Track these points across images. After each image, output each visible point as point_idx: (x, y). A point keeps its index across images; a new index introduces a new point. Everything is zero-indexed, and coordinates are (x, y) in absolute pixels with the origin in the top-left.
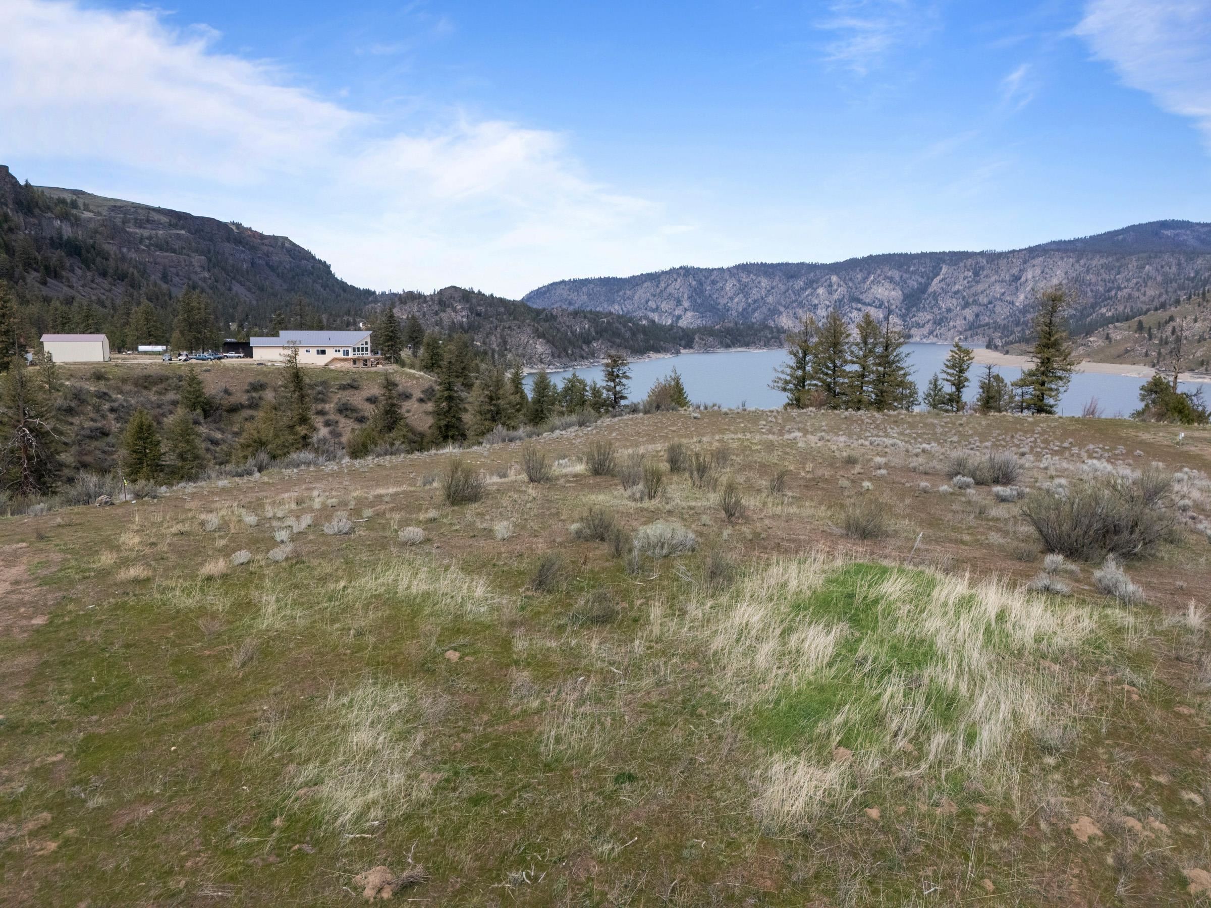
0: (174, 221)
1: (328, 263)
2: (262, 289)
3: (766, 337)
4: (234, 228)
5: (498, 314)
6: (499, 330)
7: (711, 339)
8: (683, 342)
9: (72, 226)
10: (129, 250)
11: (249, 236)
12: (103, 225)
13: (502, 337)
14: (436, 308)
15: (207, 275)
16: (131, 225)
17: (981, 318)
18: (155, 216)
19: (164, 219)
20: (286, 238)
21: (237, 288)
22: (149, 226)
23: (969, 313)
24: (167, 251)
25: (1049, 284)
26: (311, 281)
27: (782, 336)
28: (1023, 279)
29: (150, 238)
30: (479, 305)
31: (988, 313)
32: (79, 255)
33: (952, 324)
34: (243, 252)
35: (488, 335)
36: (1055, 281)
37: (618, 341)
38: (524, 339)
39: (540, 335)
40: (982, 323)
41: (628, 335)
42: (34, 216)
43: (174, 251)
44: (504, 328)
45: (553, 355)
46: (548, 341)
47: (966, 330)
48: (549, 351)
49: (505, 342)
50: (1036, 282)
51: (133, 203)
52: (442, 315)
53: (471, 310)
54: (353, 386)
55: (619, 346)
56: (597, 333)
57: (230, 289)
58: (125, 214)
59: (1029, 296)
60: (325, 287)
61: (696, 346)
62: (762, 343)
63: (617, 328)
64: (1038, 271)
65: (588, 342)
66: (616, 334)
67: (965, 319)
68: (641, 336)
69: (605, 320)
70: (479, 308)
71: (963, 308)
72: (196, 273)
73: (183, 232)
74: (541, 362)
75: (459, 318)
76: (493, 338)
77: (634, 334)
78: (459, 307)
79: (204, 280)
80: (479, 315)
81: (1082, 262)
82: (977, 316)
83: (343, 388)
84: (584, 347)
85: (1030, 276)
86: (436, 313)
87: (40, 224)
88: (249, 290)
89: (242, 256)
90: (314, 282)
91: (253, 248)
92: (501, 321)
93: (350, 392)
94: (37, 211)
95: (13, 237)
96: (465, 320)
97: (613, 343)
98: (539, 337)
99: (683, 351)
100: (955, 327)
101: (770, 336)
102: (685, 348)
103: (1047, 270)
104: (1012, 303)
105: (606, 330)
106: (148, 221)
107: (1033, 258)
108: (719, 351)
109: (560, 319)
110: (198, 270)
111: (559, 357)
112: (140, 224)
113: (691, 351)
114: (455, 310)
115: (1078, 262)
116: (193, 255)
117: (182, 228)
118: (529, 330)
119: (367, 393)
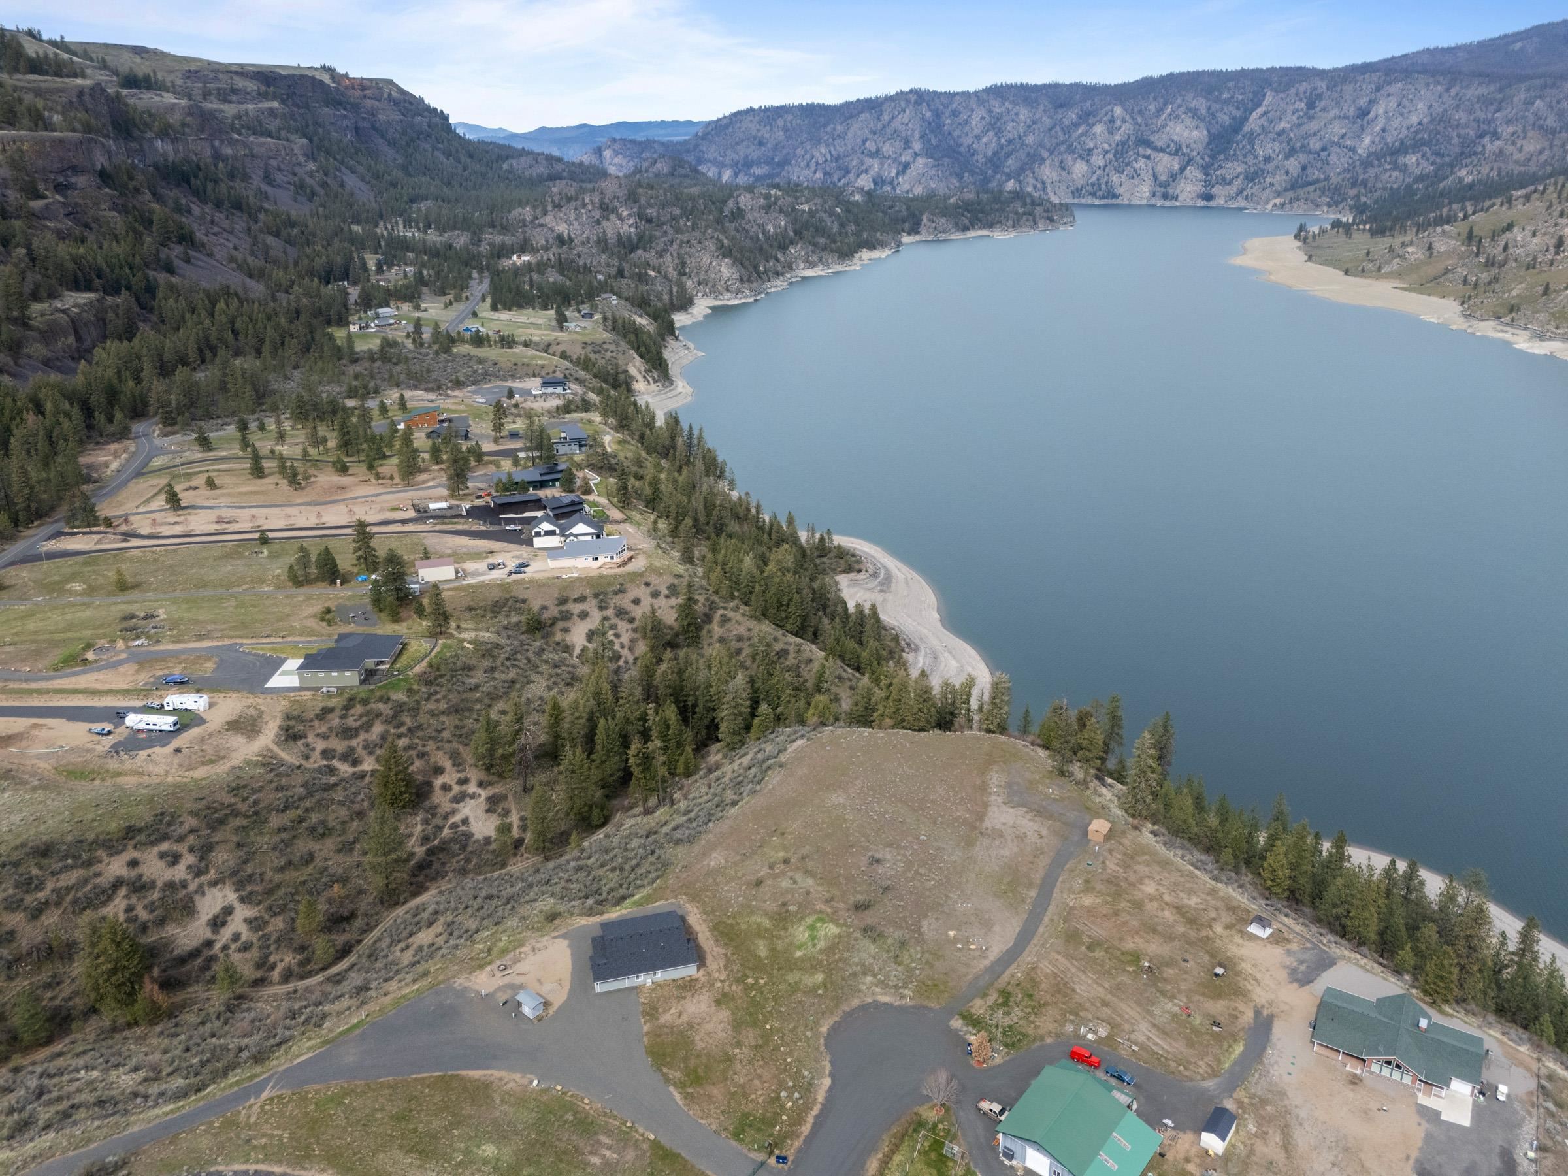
0: (263, 88)
1: (445, 112)
2: (377, 176)
3: (1016, 213)
4: (326, 79)
5: (674, 218)
6: (675, 246)
7: (943, 220)
8: (907, 226)
9: (173, 142)
10: (222, 142)
11: (347, 87)
12: (190, 114)
13: (679, 256)
14: (597, 214)
15: (312, 166)
16: (212, 98)
17: (1309, 171)
18: (240, 83)
19: (251, 86)
20: (390, 82)
21: (351, 181)
22: (234, 98)
23: (1293, 165)
24: (262, 134)
25: (1406, 123)
26: (427, 146)
27: (1038, 210)
28: (1372, 115)
29: (239, 117)
30: (652, 206)
31: (1319, 165)
32: (188, 182)
33: (1268, 180)
34: (345, 117)
35: (660, 255)
36: (1414, 119)
37: (822, 241)
38: (706, 259)
39: (725, 252)
40: (1310, 179)
41: (835, 228)
42: (134, 139)
43: (270, 135)
44: (682, 242)
45: (741, 280)
46: (735, 260)
47: (1286, 190)
48: (736, 276)
49: (684, 264)
50: (1388, 119)
51: (210, 63)
52: (605, 223)
53: (641, 216)
54: (621, 591)
55: (824, 249)
56: (796, 233)
57: (342, 185)
58: (205, 83)
59: (1377, 140)
60: (448, 155)
61: (923, 231)
62: (1010, 223)
63: (821, 220)
64: (1393, 103)
65: (784, 247)
66: (820, 230)
67: (1287, 173)
68: (852, 227)
69: (806, 207)
70: (649, 211)
71: (1287, 158)
72: (300, 164)
73: (275, 104)
74: (728, 290)
75: (625, 228)
76: (669, 258)
77: (842, 225)
78: (625, 213)
79: (311, 174)
80: (649, 221)
81: (1453, 91)
82: (1304, 168)
83: (616, 593)
84: (780, 256)
85: (1381, 111)
86: (598, 222)
87: (142, 150)
88: (363, 180)
89: (345, 123)
90: (434, 148)
91: (355, 107)
92: (678, 230)
93: (620, 595)
94: (136, 132)
95: (140, 198)
96: (633, 230)
97: (815, 245)
98: (724, 256)
99: (906, 239)
100: (1272, 185)
101: (1021, 211)
102: (909, 234)
103: (1405, 102)
104: (1353, 149)
105: (806, 225)
106: (234, 91)
107: (1390, 83)
108: (953, 237)
109: (749, 216)
110: (302, 159)
111: (749, 281)
112: (224, 96)
113: (917, 238)
114: (621, 219)
115: (1447, 90)
116: (292, 137)
117: (274, 98)
118: (711, 245)
119: (631, 595)
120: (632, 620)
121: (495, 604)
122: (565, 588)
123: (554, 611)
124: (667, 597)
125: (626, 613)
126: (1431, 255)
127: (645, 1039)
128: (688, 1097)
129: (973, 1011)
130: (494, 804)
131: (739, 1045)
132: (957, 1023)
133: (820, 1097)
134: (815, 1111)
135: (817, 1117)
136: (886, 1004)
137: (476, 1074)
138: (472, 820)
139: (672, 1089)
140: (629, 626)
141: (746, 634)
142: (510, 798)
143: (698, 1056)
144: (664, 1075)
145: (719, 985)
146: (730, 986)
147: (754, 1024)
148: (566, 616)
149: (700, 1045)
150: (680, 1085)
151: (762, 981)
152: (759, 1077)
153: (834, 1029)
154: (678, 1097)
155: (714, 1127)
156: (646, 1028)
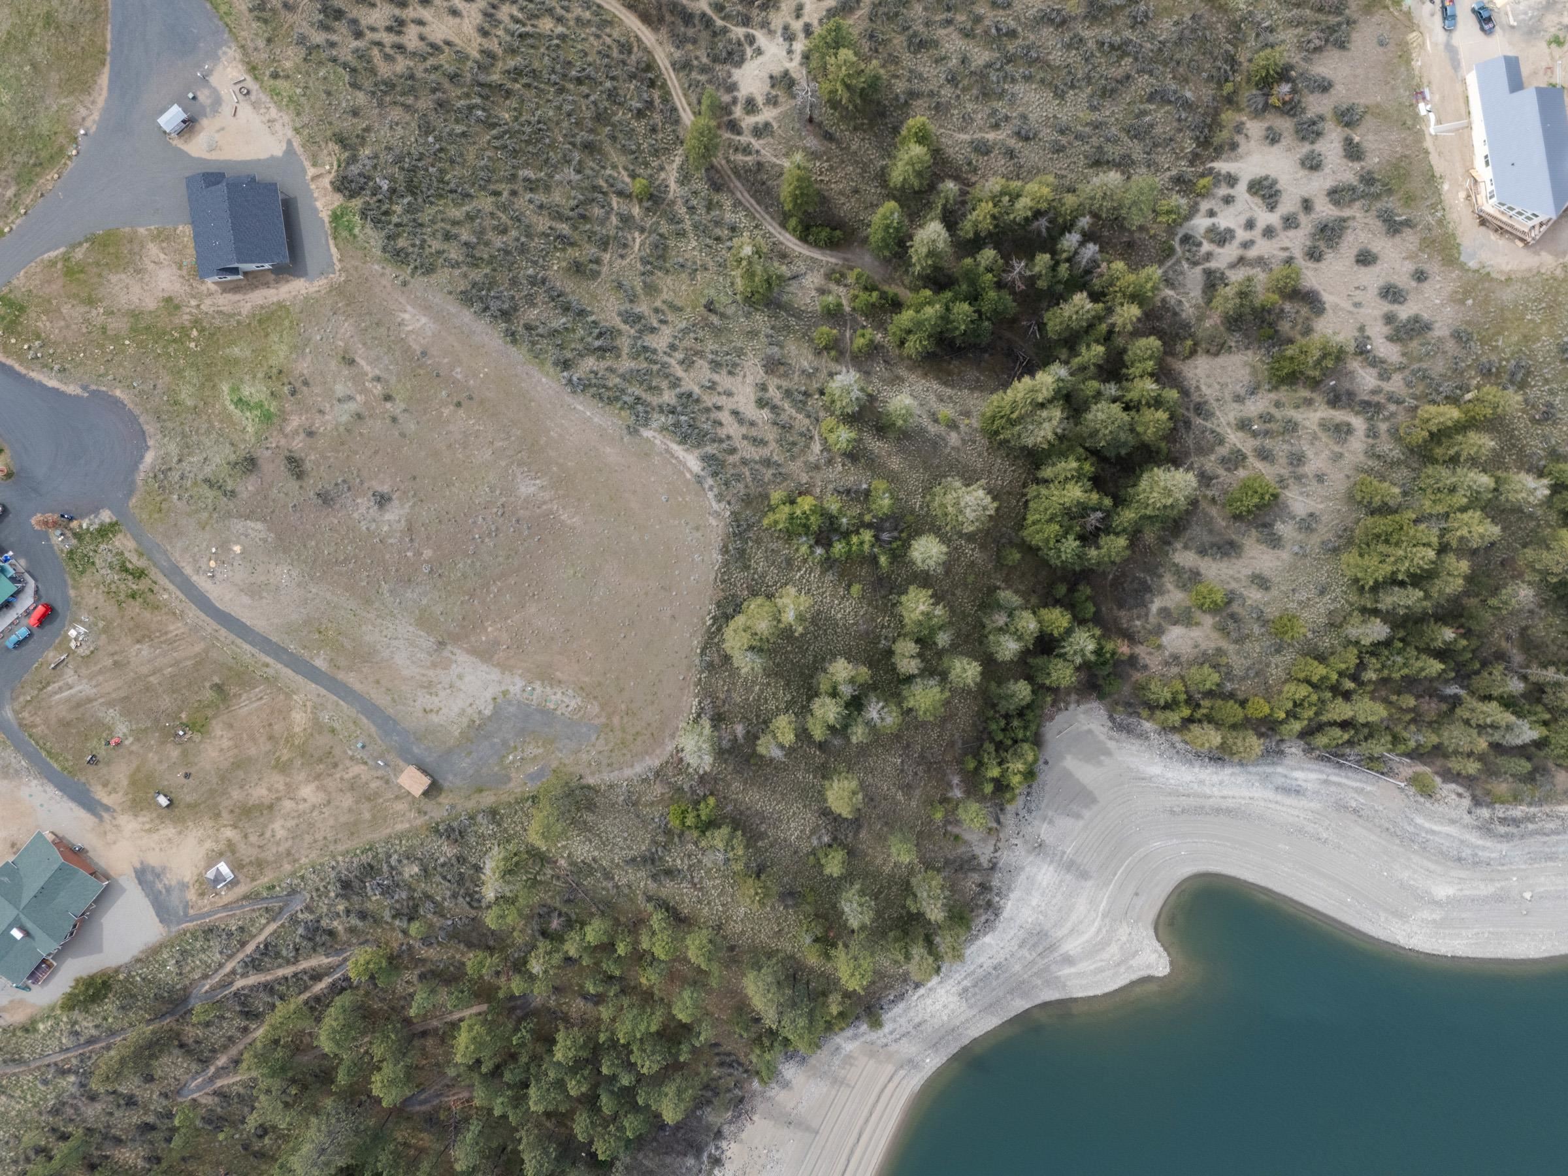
93: (1378, 225)
119: (1381, 244)
120: (1314, 255)
124: (1390, 319)
125: (1332, 242)
127: (127, 229)
128: (53, 263)
129: (120, 536)
130: (784, 82)
131: (110, 313)
132: (106, 516)
133: (33, 375)
134: (17, 367)
135: (11, 368)
136: (142, 457)
137: (104, 80)
139: (62, 250)
140: (1298, 253)
143: (100, 275)
144: (80, 244)
145: (193, 303)
146: (190, 313)
147: (134, 330)
149: (114, 278)
150: (66, 259)
151: (192, 345)
152: (68, 326)
153: (117, 402)
154: (53, 254)
155: (15, 282)
156: (142, 231)
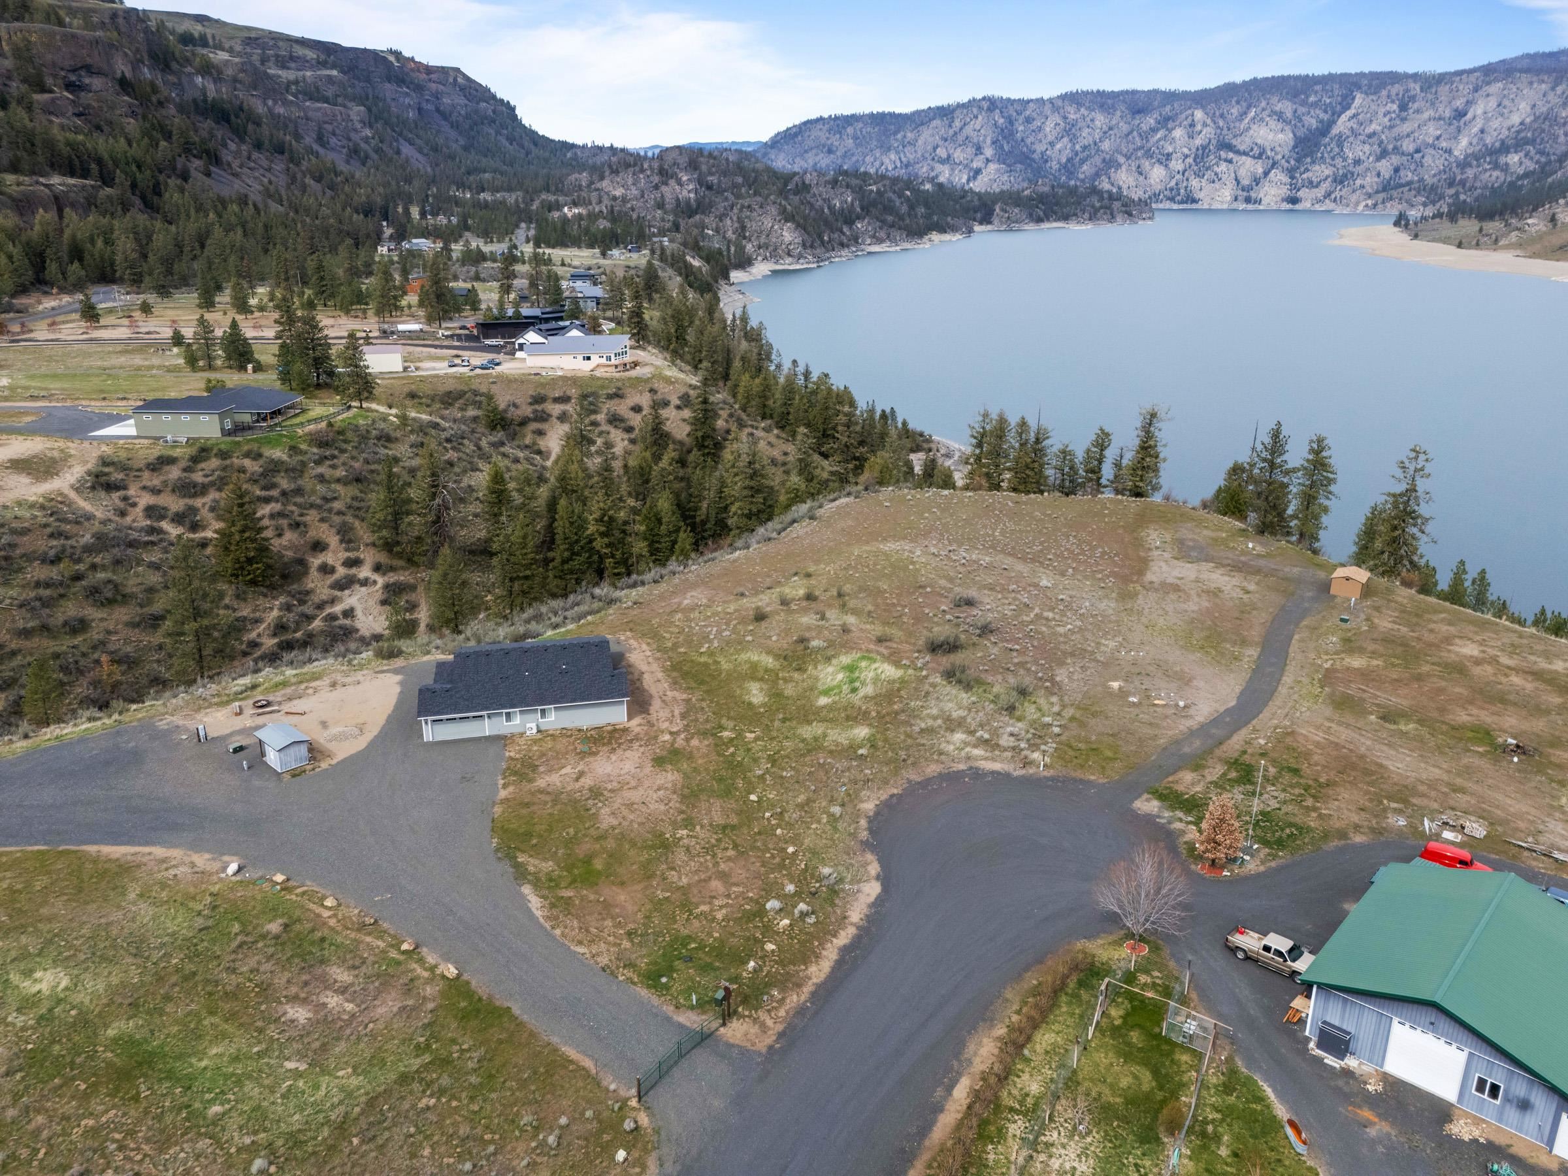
0: (323, 57)
1: (512, 103)
2: (435, 149)
3: (1093, 206)
4: (392, 58)
5: (735, 186)
6: (735, 210)
7: (1016, 210)
8: (979, 215)
9: (215, 82)
10: (275, 102)
11: (412, 70)
12: (242, 71)
13: (740, 220)
14: (656, 179)
15: (368, 132)
16: (271, 64)
17: (1402, 173)
18: (300, 51)
19: (310, 54)
20: (458, 70)
21: (407, 150)
22: (293, 65)
23: (1385, 167)
24: (318, 100)
25: (1509, 123)
26: (492, 132)
27: (1116, 205)
28: (1469, 116)
29: (296, 82)
30: (712, 174)
31: (1413, 167)
32: (228, 121)
33: (1358, 182)
34: (407, 94)
35: (721, 218)
36: (1516, 119)
37: (890, 218)
38: (768, 223)
39: (787, 217)
40: (1403, 181)
41: (904, 209)
42: (172, 72)
43: (326, 100)
44: (743, 207)
45: (804, 245)
46: (798, 225)
47: (1377, 192)
48: (798, 240)
49: (743, 228)
50: (1487, 120)
51: (271, 32)
52: (664, 189)
53: (700, 182)
54: (618, 395)
55: (892, 226)
56: (862, 209)
57: (398, 152)
58: (263, 49)
59: (1475, 141)
60: (511, 140)
61: (996, 221)
62: (1086, 215)
63: (890, 200)
64: (1493, 103)
65: (850, 222)
66: (889, 209)
67: (1379, 175)
68: (921, 210)
69: (874, 188)
70: (710, 178)
71: (1378, 159)
72: (355, 130)
73: (335, 73)
74: (789, 255)
75: (685, 193)
76: (729, 222)
77: (912, 207)
78: (685, 178)
79: (366, 140)
80: (709, 187)
81: (1559, 90)
82: (1397, 170)
83: (610, 397)
84: (845, 229)
85: (1479, 111)
86: (656, 187)
87: (180, 84)
88: (420, 151)
89: (407, 101)
90: (498, 133)
91: (419, 88)
92: (738, 196)
93: (616, 401)
94: (174, 65)
95: (164, 112)
96: (692, 195)
97: (883, 221)
98: (787, 221)
99: (977, 228)
100: (1362, 187)
101: (1098, 205)
102: (981, 223)
103: (1506, 102)
104: (1449, 151)
105: (874, 204)
106: (292, 58)
107: (1488, 83)
108: (1026, 227)
109: (814, 190)
110: (359, 126)
111: (812, 247)
112: (282, 64)
113: (989, 227)
114: (680, 184)
115: (1553, 89)
116: (350, 104)
117: (333, 67)
118: (773, 210)
119: (631, 401)
120: (630, 430)
121: (449, 394)
122: (543, 385)
123: (528, 411)
124: (678, 408)
125: (622, 420)
126: (1555, 226)
127: (498, 810)
128: (559, 906)
129: (1180, 788)
131: (689, 823)
132: (1147, 805)
133: (856, 915)
134: (844, 938)
135: (845, 950)
136: (993, 773)
137: (117, 851)
138: (359, 613)
139: (527, 890)
140: (626, 436)
141: (781, 458)
142: (420, 589)
143: (601, 837)
144: (517, 866)
145: (667, 737)
146: (687, 740)
147: (727, 793)
148: (543, 417)
149: (607, 820)
150: (546, 885)
151: (750, 736)
152: (724, 876)
153: (888, 807)
154: (535, 903)
155: (604, 960)
156: (503, 794)
